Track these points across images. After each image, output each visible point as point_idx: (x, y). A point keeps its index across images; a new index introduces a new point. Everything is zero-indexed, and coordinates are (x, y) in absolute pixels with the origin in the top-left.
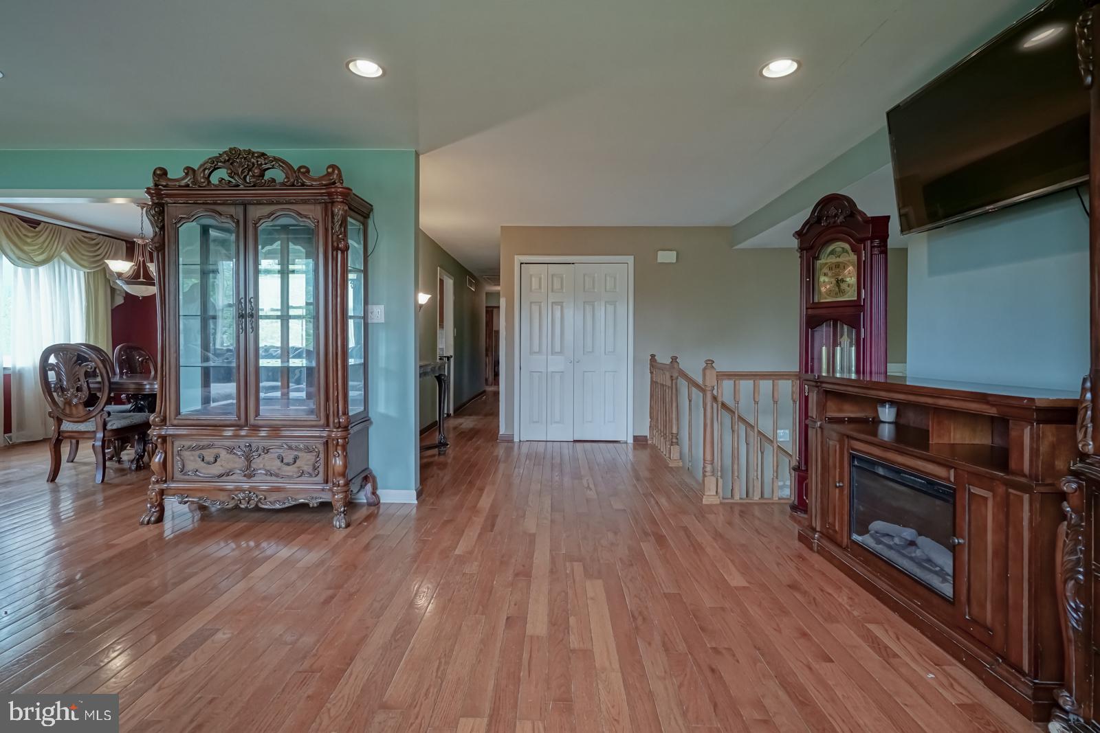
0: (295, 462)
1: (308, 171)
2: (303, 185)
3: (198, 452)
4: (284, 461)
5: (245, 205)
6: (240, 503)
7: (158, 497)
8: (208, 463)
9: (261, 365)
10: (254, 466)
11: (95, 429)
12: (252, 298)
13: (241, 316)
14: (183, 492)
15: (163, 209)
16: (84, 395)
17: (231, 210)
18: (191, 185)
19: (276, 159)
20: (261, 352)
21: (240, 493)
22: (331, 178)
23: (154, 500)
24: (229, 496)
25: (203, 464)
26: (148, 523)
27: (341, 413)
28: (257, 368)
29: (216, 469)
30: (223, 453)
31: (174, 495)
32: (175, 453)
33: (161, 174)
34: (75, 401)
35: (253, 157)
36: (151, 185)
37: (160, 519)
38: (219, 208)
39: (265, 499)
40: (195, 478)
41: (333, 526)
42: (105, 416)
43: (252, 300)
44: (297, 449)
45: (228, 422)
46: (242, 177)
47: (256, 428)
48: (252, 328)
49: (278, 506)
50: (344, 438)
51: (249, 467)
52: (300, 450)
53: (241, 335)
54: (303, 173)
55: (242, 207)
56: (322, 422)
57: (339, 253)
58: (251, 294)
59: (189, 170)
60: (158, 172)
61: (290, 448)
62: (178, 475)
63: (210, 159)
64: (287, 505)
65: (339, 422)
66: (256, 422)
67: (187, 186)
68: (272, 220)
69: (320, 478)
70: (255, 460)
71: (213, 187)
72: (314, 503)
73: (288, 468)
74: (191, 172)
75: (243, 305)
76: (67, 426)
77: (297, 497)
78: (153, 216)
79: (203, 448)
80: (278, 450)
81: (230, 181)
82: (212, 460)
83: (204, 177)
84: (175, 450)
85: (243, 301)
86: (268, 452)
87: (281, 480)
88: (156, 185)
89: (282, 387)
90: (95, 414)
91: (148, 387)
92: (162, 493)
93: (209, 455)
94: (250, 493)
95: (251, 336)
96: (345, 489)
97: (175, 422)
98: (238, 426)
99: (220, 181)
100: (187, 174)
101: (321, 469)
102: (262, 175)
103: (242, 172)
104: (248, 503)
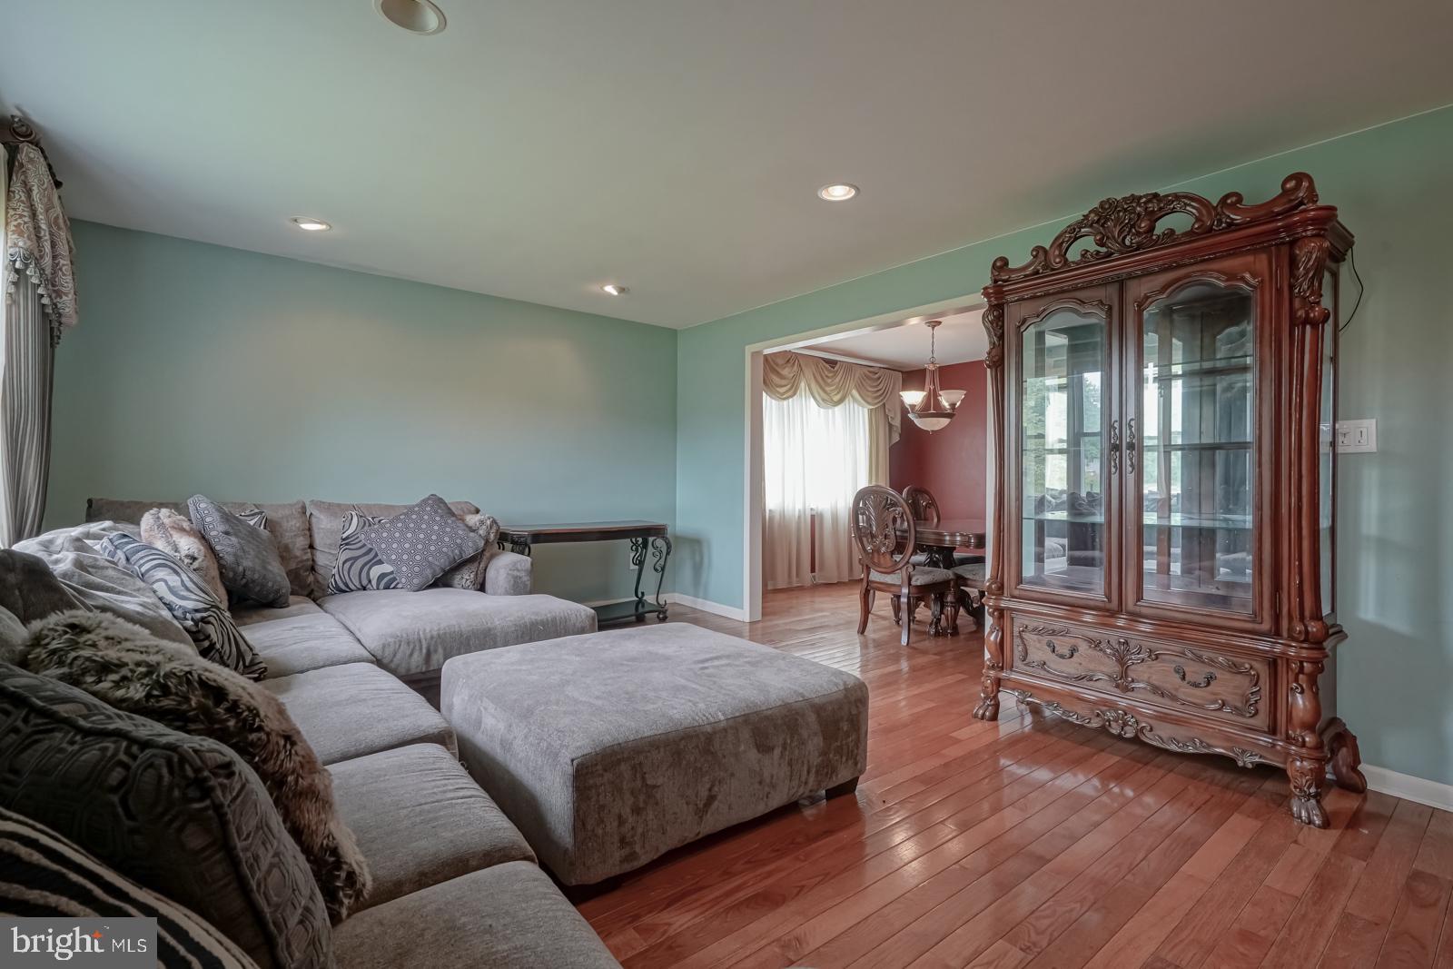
0: (1208, 684)
1: (1239, 198)
2: (1230, 225)
3: (1047, 638)
4: (1187, 678)
5: (1121, 284)
6: (1110, 725)
7: (995, 688)
8: (1062, 656)
9: (1145, 523)
10: (1132, 674)
11: (899, 583)
12: (1132, 420)
13: (1116, 448)
14: (1025, 689)
15: (1003, 311)
16: (891, 543)
17: (1100, 293)
18: (1041, 271)
19: (1177, 197)
20: (1145, 503)
21: (1109, 711)
22: (1293, 198)
23: (990, 689)
24: (1092, 711)
25: (1053, 656)
26: (983, 717)
27: (1307, 613)
28: (1140, 527)
29: (1070, 667)
30: (1083, 647)
31: (1013, 689)
32: (1016, 634)
33: (1001, 265)
34: (883, 549)
35: (1139, 204)
36: (988, 282)
37: (994, 718)
38: (1079, 294)
39: (1151, 730)
40: (1043, 673)
41: (1292, 815)
42: (911, 569)
43: (1133, 423)
44: (1212, 662)
45: (1091, 603)
46: (1120, 240)
47: (1135, 617)
48: (1132, 465)
49: (1173, 747)
50: (1314, 662)
51: (1124, 675)
52: (1221, 667)
53: (1113, 476)
54: (1233, 204)
55: (1116, 286)
56: (1266, 626)
57: (1308, 327)
58: (1131, 413)
59: (1039, 251)
60: (998, 264)
61: (1199, 659)
62: (1018, 663)
63: (1069, 226)
64: (1191, 750)
65: (1307, 632)
66: (1137, 609)
67: (1037, 273)
68: (1167, 297)
69: (1261, 721)
70: (1133, 667)
71: (1073, 266)
72: (1248, 761)
73: (1197, 692)
74: (1041, 253)
75: (1117, 431)
76: (875, 576)
77: (1211, 742)
78: (991, 323)
79: (1054, 633)
80: (1177, 659)
81: (1098, 252)
82: (1067, 652)
83: (1060, 255)
84: (1016, 630)
85: (1116, 425)
86: (1157, 658)
87: (1181, 707)
88: (996, 281)
89: (1159, 553)
90: (901, 565)
91: (948, 538)
92: (998, 683)
93: (1063, 645)
94: (1126, 714)
95: (1130, 478)
96: (1316, 754)
97: (1016, 593)
98: (1108, 610)
99: (1083, 256)
100: (1035, 257)
101: (1264, 706)
102: (1151, 229)
103: (1120, 232)
104: (1122, 729)
